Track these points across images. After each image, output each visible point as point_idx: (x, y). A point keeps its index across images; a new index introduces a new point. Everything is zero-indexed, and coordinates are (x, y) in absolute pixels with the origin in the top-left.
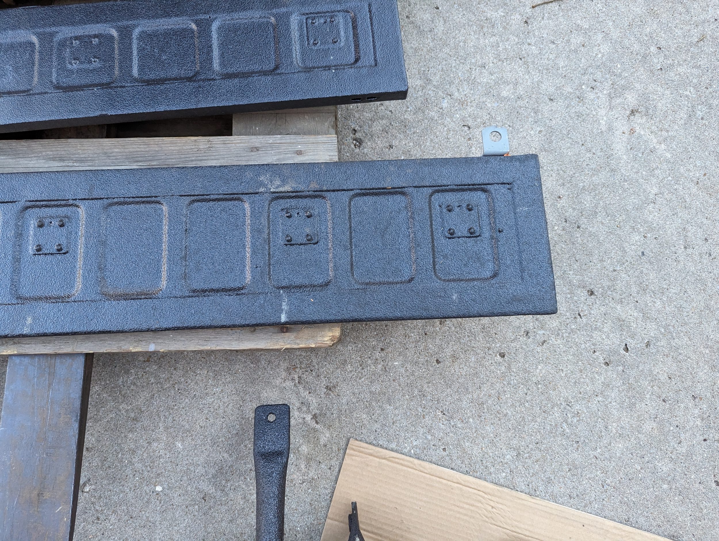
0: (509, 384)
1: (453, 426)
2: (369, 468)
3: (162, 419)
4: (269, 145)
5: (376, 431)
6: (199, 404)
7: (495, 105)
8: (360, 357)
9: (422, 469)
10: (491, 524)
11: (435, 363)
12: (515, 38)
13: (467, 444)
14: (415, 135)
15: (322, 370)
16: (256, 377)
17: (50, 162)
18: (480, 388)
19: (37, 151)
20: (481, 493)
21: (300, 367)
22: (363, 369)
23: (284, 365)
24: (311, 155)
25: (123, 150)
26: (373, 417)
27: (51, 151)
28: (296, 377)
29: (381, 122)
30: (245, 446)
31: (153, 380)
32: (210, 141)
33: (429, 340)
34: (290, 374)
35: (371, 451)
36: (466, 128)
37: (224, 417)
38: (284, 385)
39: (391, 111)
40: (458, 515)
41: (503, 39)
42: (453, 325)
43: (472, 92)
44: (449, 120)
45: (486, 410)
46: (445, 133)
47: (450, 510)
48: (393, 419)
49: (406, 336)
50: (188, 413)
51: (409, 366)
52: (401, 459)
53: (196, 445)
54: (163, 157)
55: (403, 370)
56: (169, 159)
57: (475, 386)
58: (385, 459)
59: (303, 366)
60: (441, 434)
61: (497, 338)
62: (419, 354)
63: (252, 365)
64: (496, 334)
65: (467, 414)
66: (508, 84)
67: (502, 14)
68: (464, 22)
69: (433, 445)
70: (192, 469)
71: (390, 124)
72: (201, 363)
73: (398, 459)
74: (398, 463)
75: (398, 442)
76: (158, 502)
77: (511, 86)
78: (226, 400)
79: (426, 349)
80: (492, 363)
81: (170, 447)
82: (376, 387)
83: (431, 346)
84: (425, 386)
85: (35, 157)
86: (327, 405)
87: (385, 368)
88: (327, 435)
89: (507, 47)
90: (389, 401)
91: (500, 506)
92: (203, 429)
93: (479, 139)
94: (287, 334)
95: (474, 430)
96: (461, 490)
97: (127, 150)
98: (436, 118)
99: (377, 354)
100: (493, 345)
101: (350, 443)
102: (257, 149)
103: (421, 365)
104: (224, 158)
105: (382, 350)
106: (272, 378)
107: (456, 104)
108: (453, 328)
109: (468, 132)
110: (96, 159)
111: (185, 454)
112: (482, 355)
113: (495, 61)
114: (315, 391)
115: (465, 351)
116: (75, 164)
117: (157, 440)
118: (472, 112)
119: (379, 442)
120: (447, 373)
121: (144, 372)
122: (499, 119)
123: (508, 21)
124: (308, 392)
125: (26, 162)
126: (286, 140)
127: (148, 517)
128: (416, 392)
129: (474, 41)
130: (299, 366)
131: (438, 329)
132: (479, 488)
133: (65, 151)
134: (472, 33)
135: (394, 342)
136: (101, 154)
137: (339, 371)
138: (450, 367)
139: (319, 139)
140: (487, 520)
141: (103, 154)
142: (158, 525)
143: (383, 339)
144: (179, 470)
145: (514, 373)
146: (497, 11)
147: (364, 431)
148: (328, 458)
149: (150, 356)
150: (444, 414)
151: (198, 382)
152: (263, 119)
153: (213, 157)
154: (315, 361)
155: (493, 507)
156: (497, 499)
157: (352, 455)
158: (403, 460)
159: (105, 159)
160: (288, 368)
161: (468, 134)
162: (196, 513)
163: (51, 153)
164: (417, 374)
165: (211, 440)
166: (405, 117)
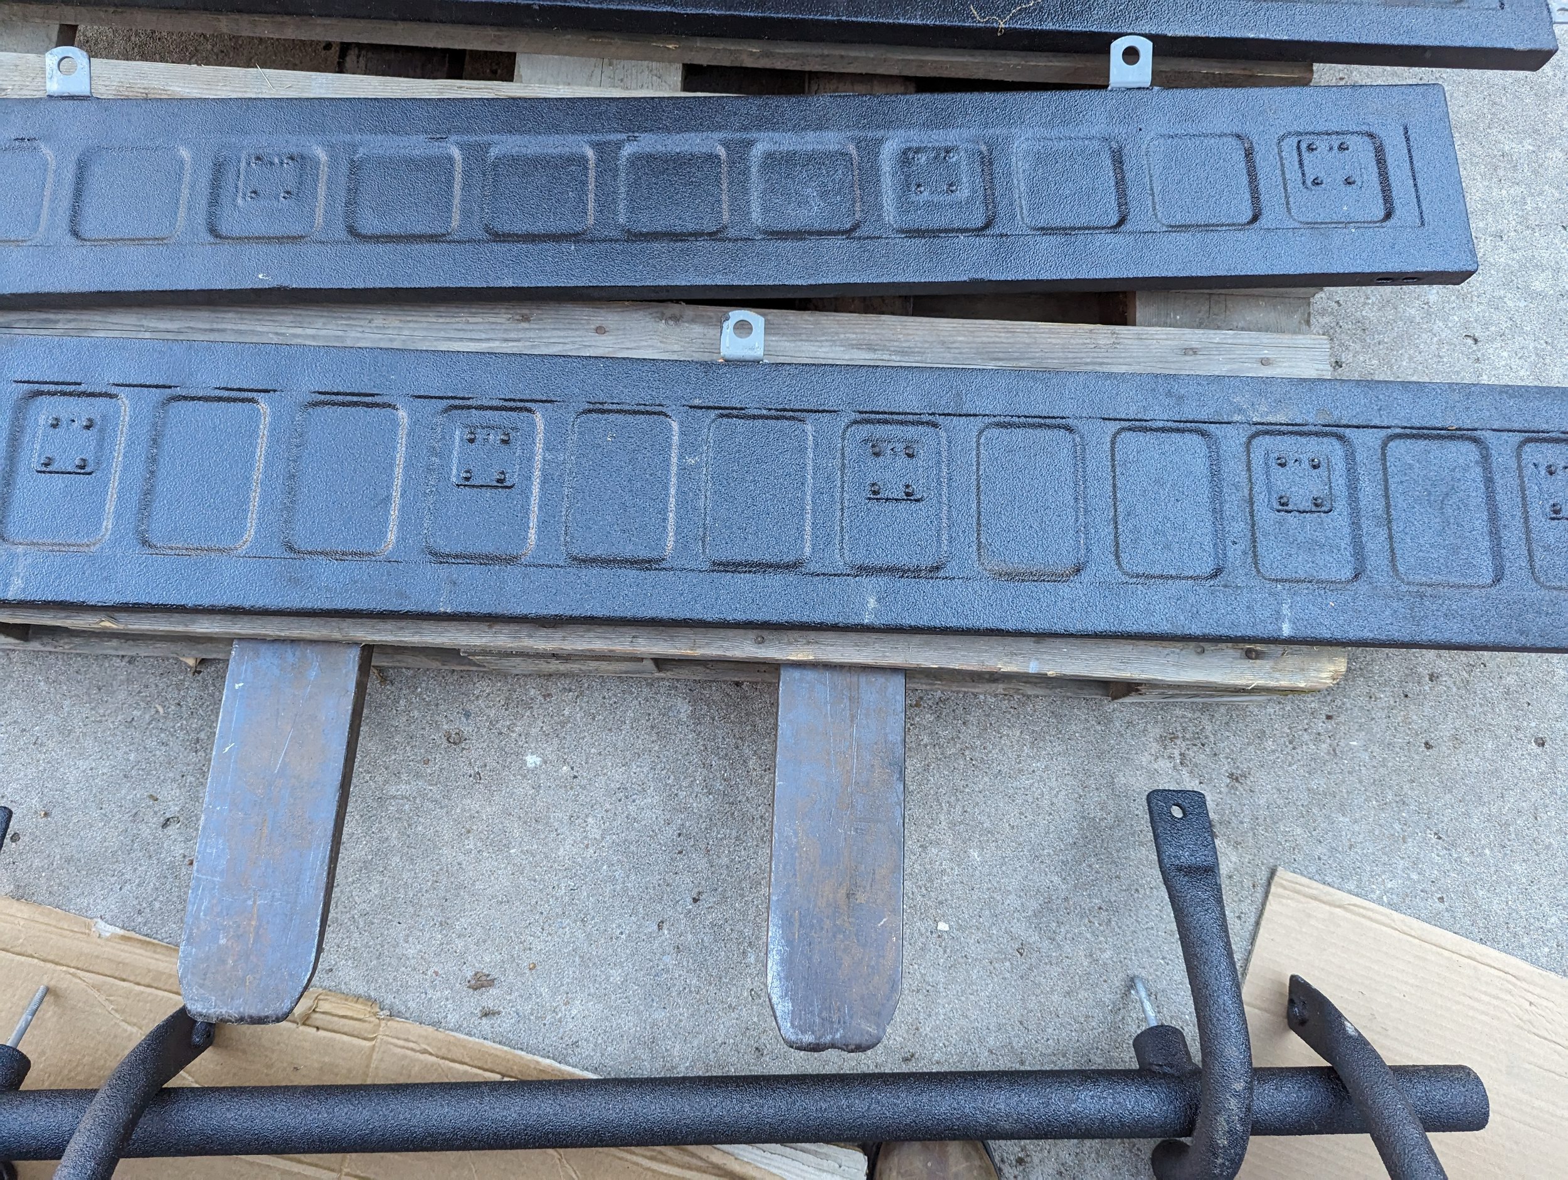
0: (1553, 793)
1: (1456, 860)
2: (1313, 922)
3: (945, 808)
4: (1213, 345)
5: (1319, 859)
6: (1007, 787)
7: (1522, 304)
8: (1289, 728)
9: (1405, 929)
10: (1529, 1032)
11: (1423, 748)
12: (1554, 191)
13: (1481, 893)
14: (1381, 347)
15: (1222, 745)
16: (1106, 747)
17: (852, 351)
18: (1502, 797)
19: (829, 331)
20: (1510, 978)
21: (1183, 737)
22: (1294, 748)
23: (1155, 731)
24: (1285, 367)
25: (971, 339)
26: (1313, 833)
27: (853, 333)
28: (1176, 753)
29: (1320, 320)
30: (1090, 866)
31: (926, 740)
32: (1114, 333)
33: (1412, 707)
34: (1165, 748)
35: (1315, 892)
36: (1470, 341)
37: (1051, 814)
38: (1156, 766)
39: (1338, 302)
40: (1471, 1013)
41: (1533, 191)
42: (1454, 683)
43: (1480, 278)
44: (1441, 324)
45: (1513, 836)
46: (1435, 346)
47: (1458, 1003)
48: (1349, 840)
49: (1371, 697)
50: (989, 802)
51: (1376, 750)
52: (1368, 909)
53: (1004, 858)
54: (1037, 355)
55: (1366, 756)
56: (1048, 358)
57: (1493, 792)
58: (1339, 907)
59: (1187, 736)
60: (1436, 872)
61: (1531, 712)
62: (1395, 729)
63: (1099, 728)
64: (1529, 704)
65: (1480, 840)
66: (1543, 271)
67: (1531, 148)
68: (1464, 157)
69: (1422, 891)
70: (998, 898)
71: (1338, 323)
72: (1009, 716)
73: (1364, 908)
74: (1364, 916)
75: (1360, 880)
76: (941, 951)
77: (1549, 273)
78: (1054, 784)
79: (1407, 721)
80: (1522, 755)
81: (960, 858)
82: (1318, 782)
83: (1415, 717)
84: (1406, 786)
85: (827, 341)
86: (1231, 808)
87: (1334, 750)
88: (1234, 859)
89: (1540, 205)
90: (1342, 809)
91: (1545, 1003)
92: (1015, 831)
93: (1494, 361)
94: (1258, 661)
95: (1493, 869)
96: (1475, 968)
97: (979, 340)
98: (1418, 319)
99: (1320, 725)
100: (1525, 724)
101: (1278, 874)
102: (1195, 352)
103: (1398, 750)
104: (1140, 363)
105: (1329, 717)
106: (1134, 752)
107: (1453, 298)
108: (1455, 689)
109: (1475, 348)
110: (928, 351)
111: (986, 869)
112: (1505, 739)
113: (1519, 228)
114: (1211, 779)
115: (1475, 731)
116: (893, 357)
117: (937, 843)
118: (1481, 314)
119: (1327, 878)
120: (1444, 766)
121: (912, 725)
122: (1529, 329)
123: (1541, 161)
124: (1197, 782)
125: (814, 349)
126: (1243, 338)
127: (922, 975)
128: (1390, 797)
129: (1483, 190)
130: (1180, 735)
131: (1427, 688)
132: (1507, 970)
133: (877, 334)
134: (1479, 177)
135: (1348, 705)
136: (935, 344)
137: (1251, 748)
138: (1449, 755)
139: (1298, 342)
140: (1522, 1024)
141: (939, 343)
142: (942, 989)
143: (1329, 698)
144: (975, 897)
145: (1562, 774)
146: (1521, 143)
147: (1299, 857)
148: (1236, 899)
149: (921, 698)
150: (1440, 838)
151: (1005, 748)
152: (1188, 302)
153: (1121, 360)
154: (1209, 728)
155: (1531, 1003)
156: (1538, 991)
157: (1281, 896)
158: (1372, 910)
159: (942, 352)
160: (1161, 737)
161: (1474, 351)
162: (1008, 975)
163: (854, 336)
164: (1390, 764)
165: (1029, 851)
166: (1364, 313)
